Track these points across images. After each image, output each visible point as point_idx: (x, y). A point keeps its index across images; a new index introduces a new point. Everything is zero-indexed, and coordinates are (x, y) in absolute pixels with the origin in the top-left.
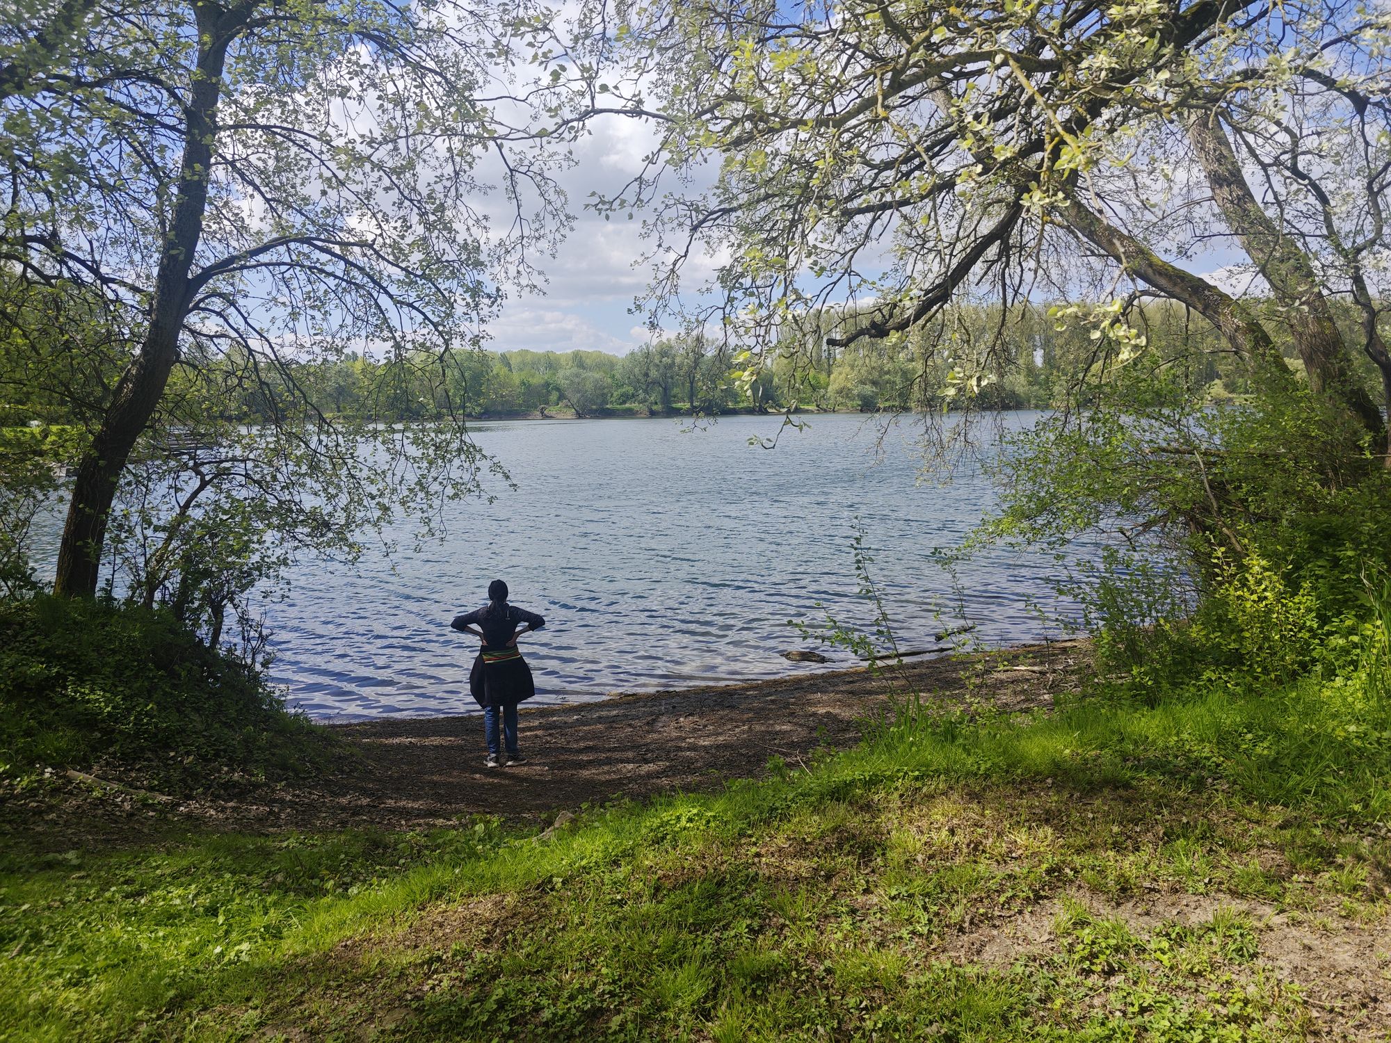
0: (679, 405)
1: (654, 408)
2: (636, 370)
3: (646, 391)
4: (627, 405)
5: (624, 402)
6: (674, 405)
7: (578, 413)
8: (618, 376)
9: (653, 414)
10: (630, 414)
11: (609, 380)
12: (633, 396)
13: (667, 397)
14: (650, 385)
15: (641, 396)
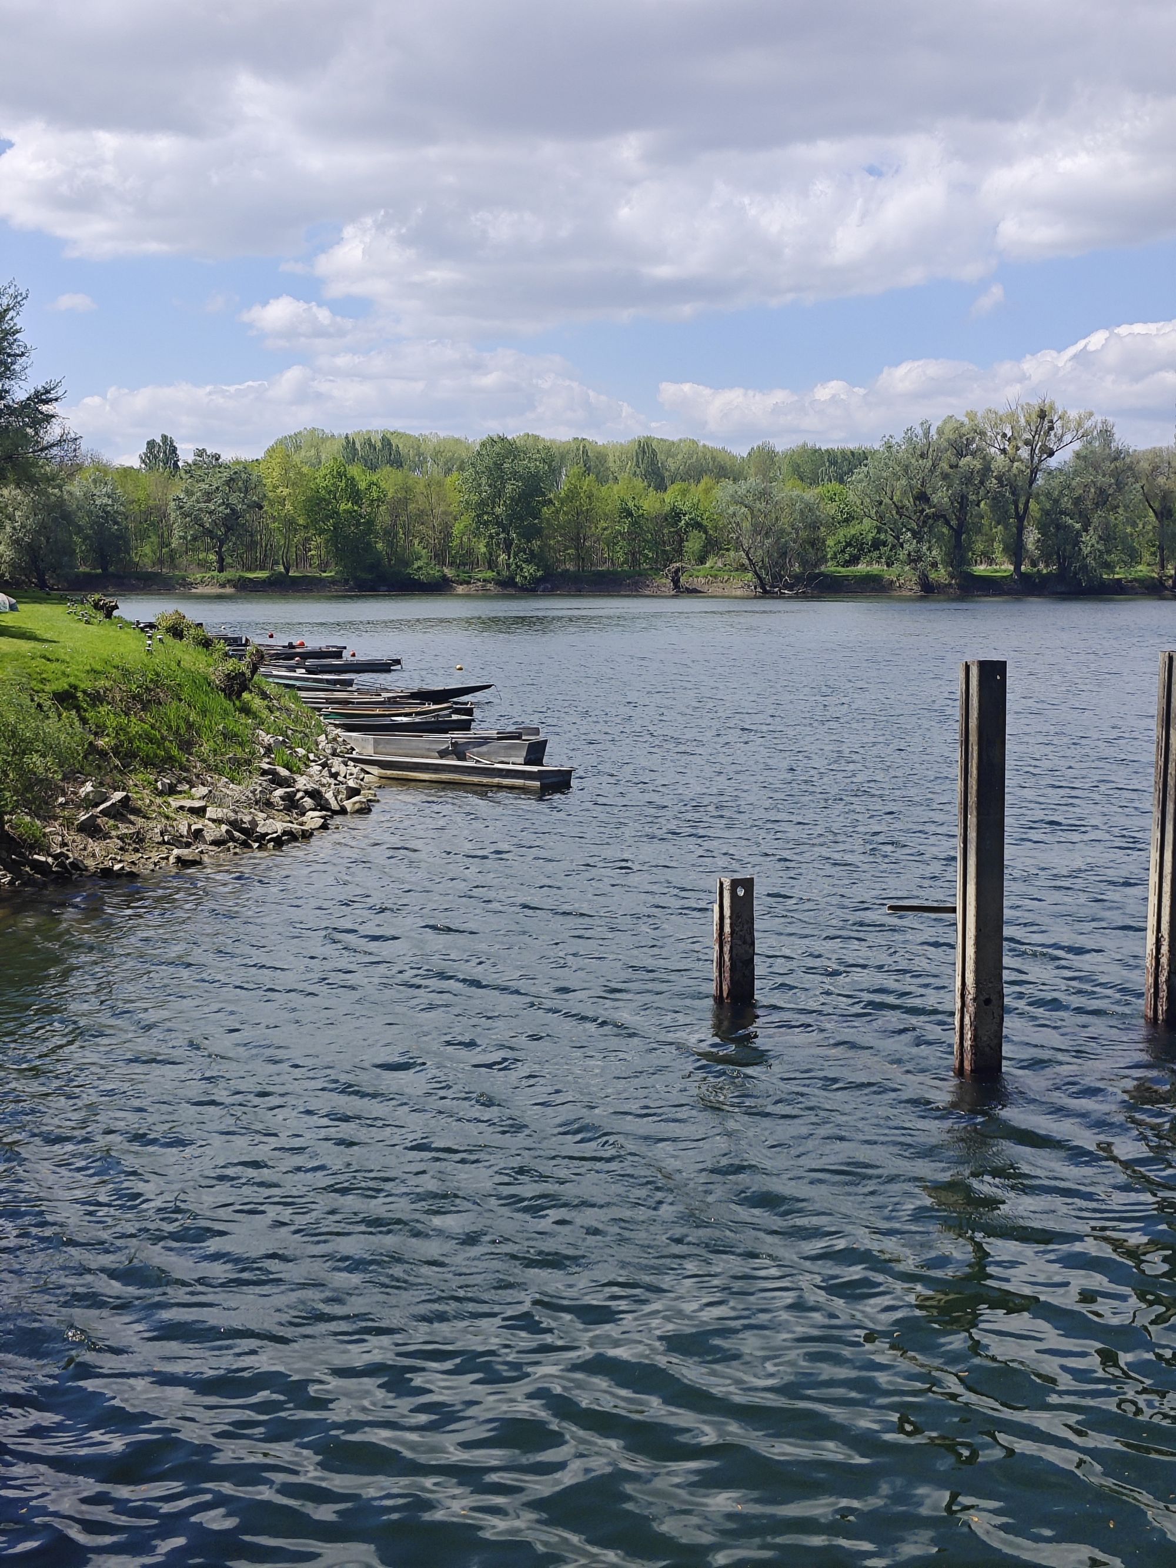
0: (985, 570)
1: (932, 575)
4: (862, 568)
5: (854, 560)
6: (973, 570)
7: (762, 584)
9: (928, 590)
10: (874, 588)
12: (877, 544)
13: (960, 551)
14: (928, 522)
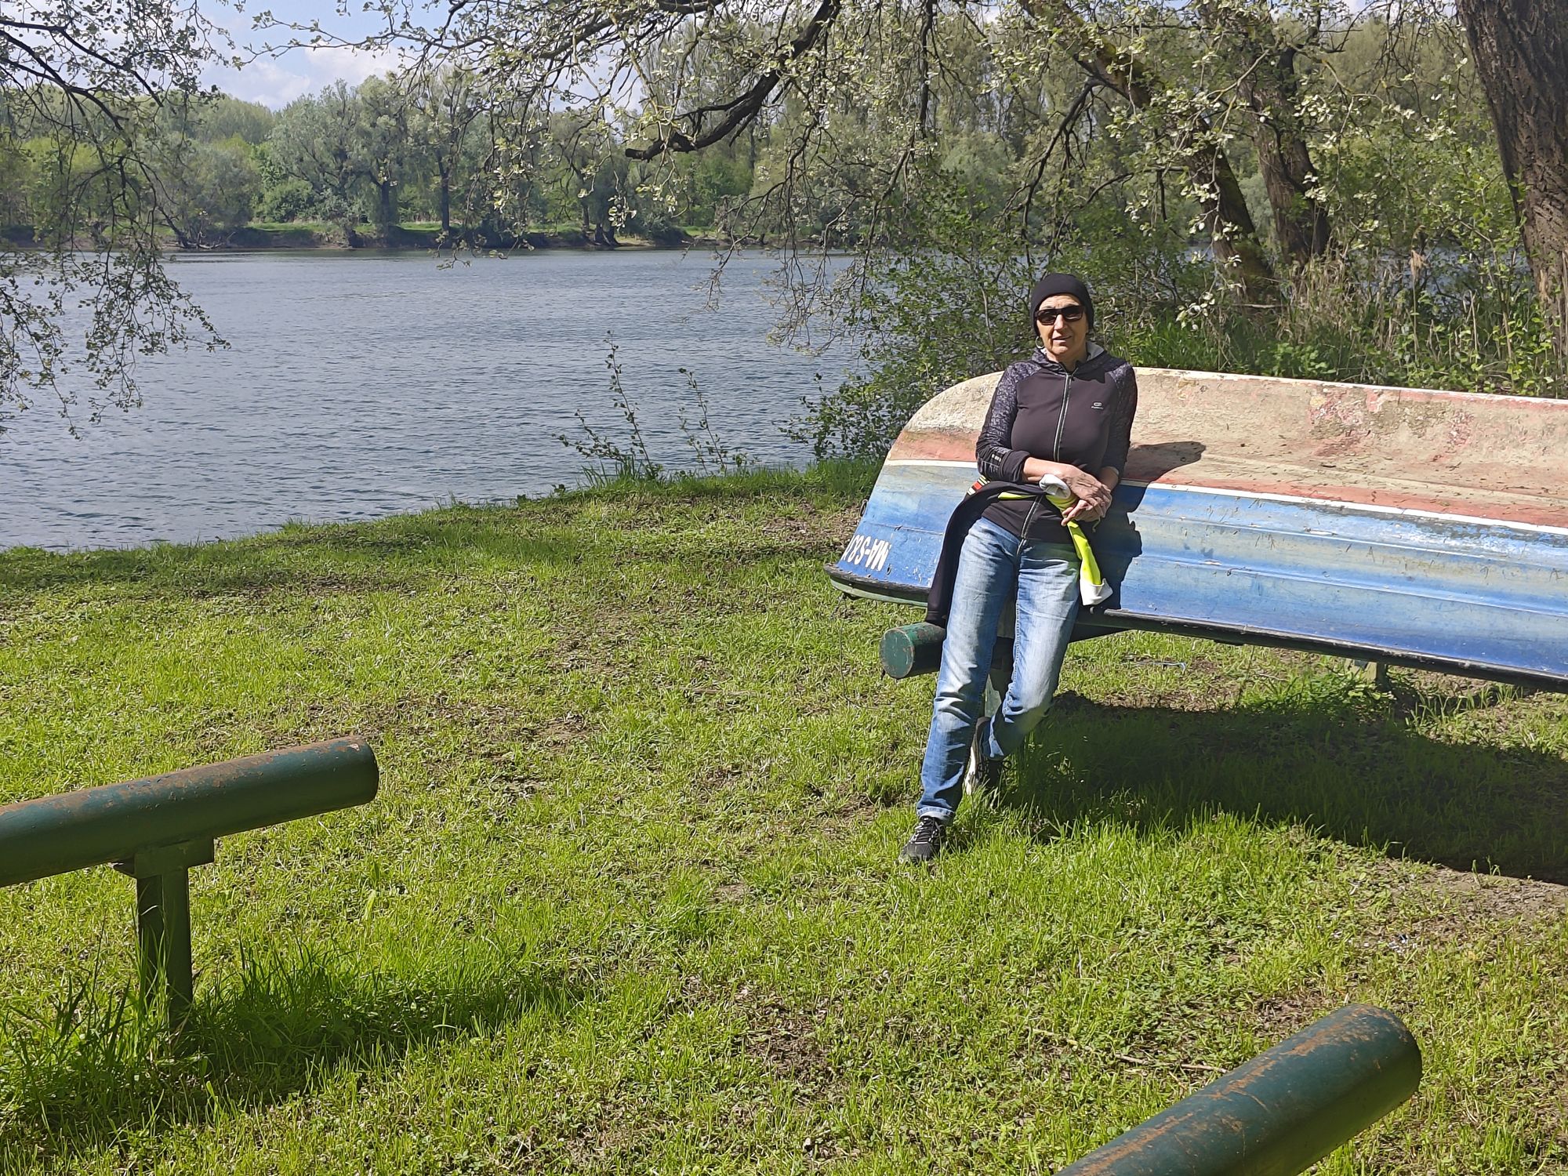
0: (419, 225)
1: (361, 229)
2: (318, 142)
3: (339, 191)
4: (297, 223)
5: (290, 216)
6: (406, 225)
7: (181, 238)
8: (275, 156)
9: (357, 245)
10: (303, 243)
11: (254, 165)
12: (311, 201)
13: (387, 204)
14: (350, 178)
15: (331, 202)
